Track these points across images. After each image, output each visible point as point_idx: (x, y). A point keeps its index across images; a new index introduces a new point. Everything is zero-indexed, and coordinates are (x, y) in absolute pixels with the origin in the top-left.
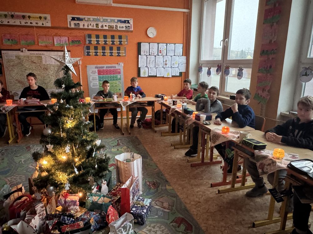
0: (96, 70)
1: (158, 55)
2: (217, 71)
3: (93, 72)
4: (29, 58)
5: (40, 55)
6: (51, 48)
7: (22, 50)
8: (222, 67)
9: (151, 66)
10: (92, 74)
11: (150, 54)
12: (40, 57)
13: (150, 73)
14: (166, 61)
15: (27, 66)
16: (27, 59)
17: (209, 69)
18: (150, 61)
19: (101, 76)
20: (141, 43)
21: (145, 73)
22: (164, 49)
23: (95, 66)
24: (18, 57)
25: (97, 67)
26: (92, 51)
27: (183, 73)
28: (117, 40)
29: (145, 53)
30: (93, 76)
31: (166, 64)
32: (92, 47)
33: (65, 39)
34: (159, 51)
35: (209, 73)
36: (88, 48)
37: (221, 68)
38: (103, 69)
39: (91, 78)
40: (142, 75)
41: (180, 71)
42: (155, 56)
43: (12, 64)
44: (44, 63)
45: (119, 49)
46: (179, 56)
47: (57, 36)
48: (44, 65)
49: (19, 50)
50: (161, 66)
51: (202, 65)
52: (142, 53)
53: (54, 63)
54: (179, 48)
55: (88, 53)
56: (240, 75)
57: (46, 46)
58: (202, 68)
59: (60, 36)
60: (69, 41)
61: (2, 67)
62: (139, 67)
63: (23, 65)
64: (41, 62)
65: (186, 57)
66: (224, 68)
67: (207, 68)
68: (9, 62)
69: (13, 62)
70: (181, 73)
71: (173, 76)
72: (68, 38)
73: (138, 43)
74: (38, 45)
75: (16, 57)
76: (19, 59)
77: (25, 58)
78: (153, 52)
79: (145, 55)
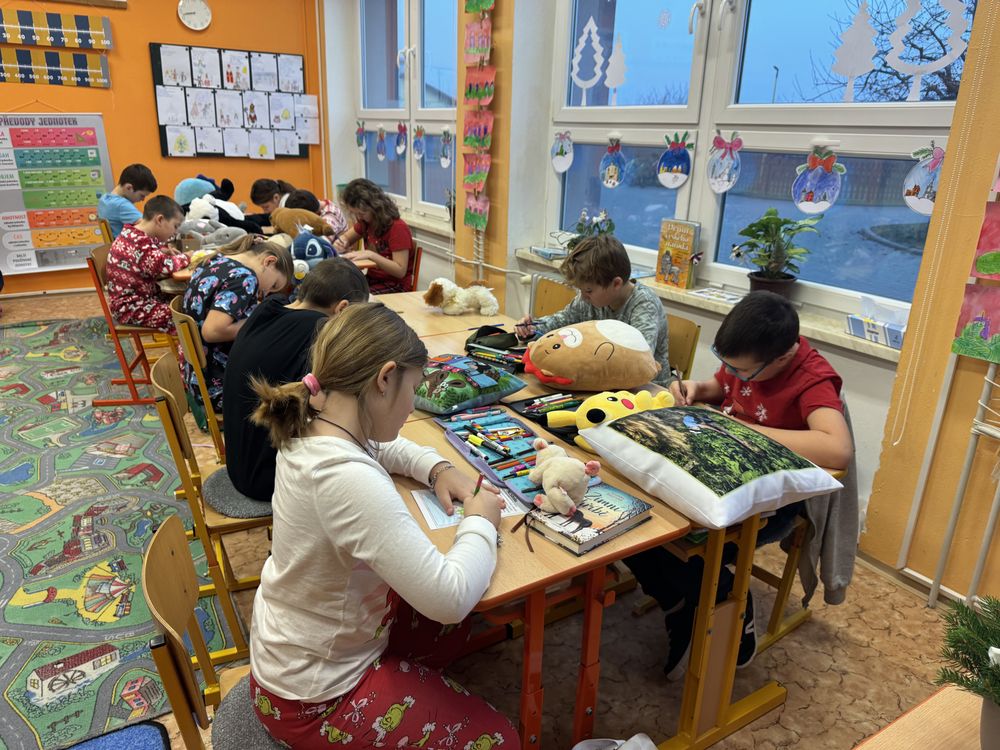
0: (5, 130)
1: (223, 88)
2: (398, 142)
9: (204, 123)
11: (196, 82)
13: (202, 144)
14: (252, 107)
18: (196, 105)
19: (26, 150)
20: (160, 45)
21: (182, 144)
22: (241, 68)
25: (7, 121)
27: (310, 147)
28: (70, 32)
29: (179, 80)
31: (253, 119)
34: (226, 77)
37: (406, 134)
38: (31, 126)
40: (173, 150)
41: (302, 142)
42: (214, 92)
45: (80, 61)
46: (293, 94)
50: (236, 124)
52: (167, 79)
54: (292, 69)
62: (161, 123)
65: (315, 98)
70: (304, 148)
71: (278, 157)
73: (150, 44)
78: (204, 79)
79: (178, 85)
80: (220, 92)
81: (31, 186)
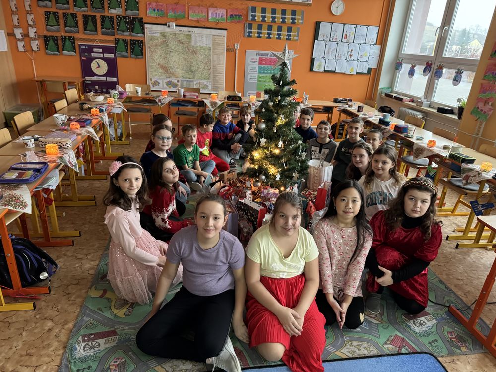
0: (258, 57)
1: (342, 42)
2: (424, 71)
3: (253, 60)
4: (176, 36)
5: (190, 33)
6: (204, 24)
7: (169, 25)
8: (432, 66)
9: (330, 57)
10: (251, 63)
11: (331, 39)
12: (189, 35)
13: (327, 67)
14: (352, 50)
15: (173, 47)
16: (174, 37)
17: (413, 67)
18: (329, 49)
19: (263, 66)
20: (321, 22)
21: (320, 66)
22: (351, 32)
23: (257, 51)
24: (163, 34)
25: (258, 54)
26: (255, 30)
27: (372, 70)
28: (288, 17)
29: (325, 38)
30: (253, 66)
31: (351, 56)
32: (255, 26)
33: (222, 12)
34: (344, 36)
35: (411, 73)
36: (250, 26)
37: (430, 68)
38: (267, 57)
39: (249, 68)
40: (316, 69)
41: (369, 67)
42: (338, 43)
43: (155, 42)
44: (193, 44)
45: (289, 30)
46: (370, 44)
47: (212, 7)
48: (193, 46)
49: (166, 25)
50: (343, 58)
51: (402, 59)
52: (320, 37)
53: (205, 46)
54: (373, 33)
55: (250, 33)
56: (457, 80)
57: (198, 21)
58: (401, 65)
59: (216, 7)
60: (227, 15)
61: (144, 46)
62: (314, 57)
63: (168, 45)
64: (190, 42)
65: (380, 46)
66: (436, 68)
67: (410, 66)
68: (151, 39)
69: (157, 41)
70: (369, 70)
71: (358, 73)
72: (227, 10)
73: (317, 22)
74: (189, 18)
75: (161, 33)
76: (164, 36)
77: (171, 36)
78: (335, 37)
79: (324, 40)
80: (340, 43)
81: (261, 81)
